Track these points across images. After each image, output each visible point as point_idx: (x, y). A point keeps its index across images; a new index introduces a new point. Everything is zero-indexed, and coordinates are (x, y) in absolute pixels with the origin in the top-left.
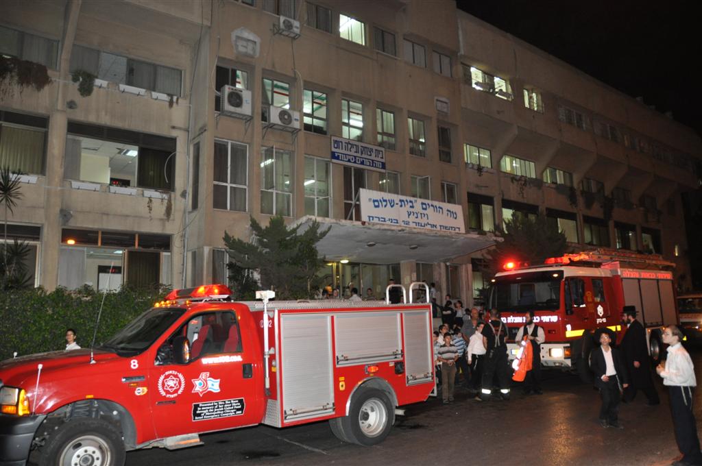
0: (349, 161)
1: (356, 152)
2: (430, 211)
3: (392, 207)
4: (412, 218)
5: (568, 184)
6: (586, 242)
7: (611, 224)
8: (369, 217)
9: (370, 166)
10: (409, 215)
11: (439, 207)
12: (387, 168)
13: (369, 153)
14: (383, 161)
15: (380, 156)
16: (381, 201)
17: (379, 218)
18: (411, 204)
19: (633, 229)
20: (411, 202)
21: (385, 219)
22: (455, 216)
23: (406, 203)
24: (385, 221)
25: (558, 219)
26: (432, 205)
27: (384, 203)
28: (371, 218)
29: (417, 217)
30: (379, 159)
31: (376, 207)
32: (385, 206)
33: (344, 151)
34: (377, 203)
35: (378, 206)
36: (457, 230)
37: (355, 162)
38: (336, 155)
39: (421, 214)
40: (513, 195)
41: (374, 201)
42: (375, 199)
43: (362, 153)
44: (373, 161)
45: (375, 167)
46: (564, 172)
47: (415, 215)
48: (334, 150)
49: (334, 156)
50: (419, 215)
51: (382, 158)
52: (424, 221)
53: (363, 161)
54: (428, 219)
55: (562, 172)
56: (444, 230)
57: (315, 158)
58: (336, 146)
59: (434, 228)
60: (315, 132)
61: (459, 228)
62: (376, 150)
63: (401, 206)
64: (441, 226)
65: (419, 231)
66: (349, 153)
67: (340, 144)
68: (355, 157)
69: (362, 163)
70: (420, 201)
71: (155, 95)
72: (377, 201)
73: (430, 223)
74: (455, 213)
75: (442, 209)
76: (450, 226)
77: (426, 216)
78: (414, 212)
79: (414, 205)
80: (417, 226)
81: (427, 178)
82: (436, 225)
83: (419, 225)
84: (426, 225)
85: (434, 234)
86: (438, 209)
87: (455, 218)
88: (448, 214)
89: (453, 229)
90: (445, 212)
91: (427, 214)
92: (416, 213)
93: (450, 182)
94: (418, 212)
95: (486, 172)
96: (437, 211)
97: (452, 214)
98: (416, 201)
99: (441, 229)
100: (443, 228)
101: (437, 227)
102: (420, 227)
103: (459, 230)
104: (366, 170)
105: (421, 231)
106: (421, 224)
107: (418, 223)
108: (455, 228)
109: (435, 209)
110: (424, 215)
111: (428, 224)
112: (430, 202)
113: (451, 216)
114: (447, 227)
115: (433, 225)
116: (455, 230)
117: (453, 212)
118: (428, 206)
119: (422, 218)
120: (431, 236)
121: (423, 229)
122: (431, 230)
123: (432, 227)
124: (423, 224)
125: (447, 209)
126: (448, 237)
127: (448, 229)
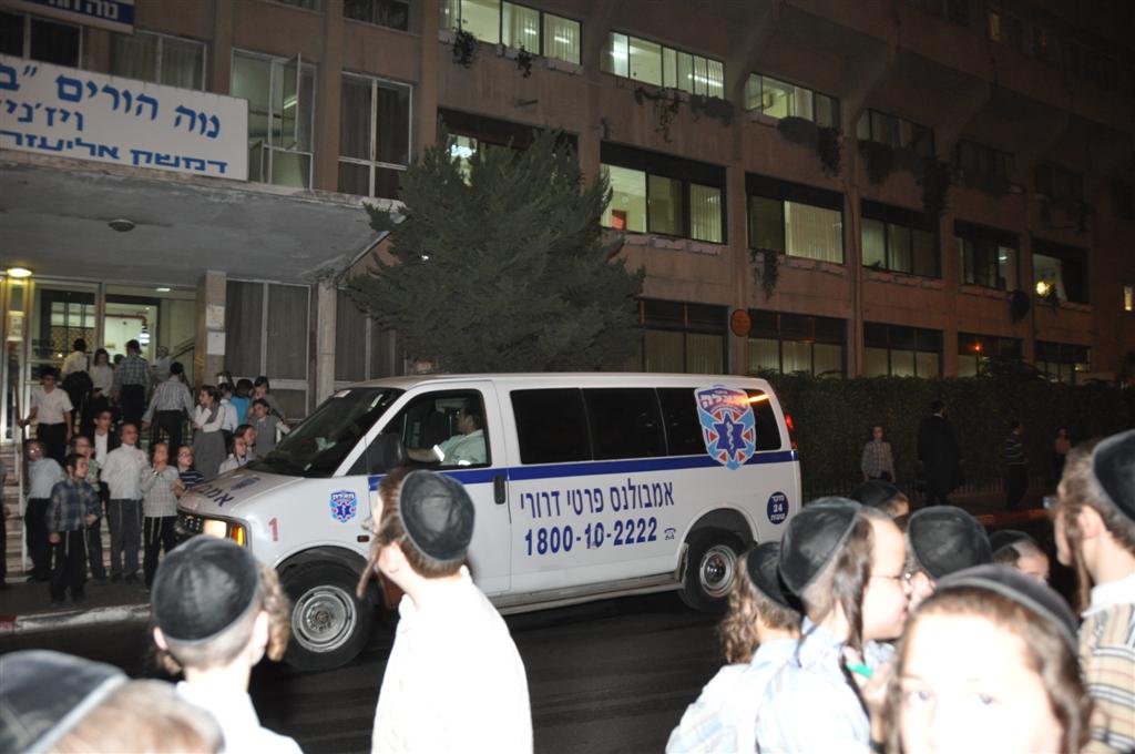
2: (95, 106)
5: (826, 121)
6: (864, 263)
7: (946, 225)
9: (72, 9)
11: (142, 98)
12: (137, 22)
18: (6, 78)
19: (1009, 240)
20: (5, 71)
22: (210, 127)
25: (787, 205)
26: (107, 90)
29: (29, 119)
36: (212, 171)
39: (51, 112)
40: (642, 134)
45: (94, 13)
46: (815, 93)
47: (21, 112)
50: (40, 115)
52: (67, 130)
54: (80, 127)
55: (809, 94)
56: (153, 165)
59: (107, 158)
61: (222, 166)
64: (136, 154)
65: (22, 159)
70: (49, 72)
73: (90, 142)
74: (215, 120)
75: (154, 103)
76: (181, 156)
77: (73, 120)
78: (14, 100)
79: (18, 82)
80: (25, 147)
81: (296, 59)
82: (115, 150)
83: (31, 144)
84: (70, 145)
85: (102, 175)
86: (135, 104)
87: (213, 135)
88: (178, 121)
89: (193, 164)
90: (167, 112)
91: (77, 114)
92: (25, 105)
93: (392, 78)
94: (38, 106)
95: (551, 69)
96: (128, 108)
97: (198, 123)
98: (35, 70)
99: (136, 161)
100: (148, 161)
101: (119, 155)
102: (35, 149)
103: (222, 171)
104: (81, 28)
105: (33, 159)
106: (44, 140)
107: (28, 136)
108: (202, 162)
109: (123, 101)
110: (66, 115)
111: (79, 142)
112: (101, 80)
113: (192, 127)
114: (168, 157)
115: (103, 149)
116: (202, 168)
117: (203, 117)
118: (86, 91)
119: (50, 122)
120: (100, 182)
121: (51, 157)
122: (86, 162)
123: (93, 153)
124: (52, 142)
125: (177, 106)
126: (164, 186)
127: (171, 165)
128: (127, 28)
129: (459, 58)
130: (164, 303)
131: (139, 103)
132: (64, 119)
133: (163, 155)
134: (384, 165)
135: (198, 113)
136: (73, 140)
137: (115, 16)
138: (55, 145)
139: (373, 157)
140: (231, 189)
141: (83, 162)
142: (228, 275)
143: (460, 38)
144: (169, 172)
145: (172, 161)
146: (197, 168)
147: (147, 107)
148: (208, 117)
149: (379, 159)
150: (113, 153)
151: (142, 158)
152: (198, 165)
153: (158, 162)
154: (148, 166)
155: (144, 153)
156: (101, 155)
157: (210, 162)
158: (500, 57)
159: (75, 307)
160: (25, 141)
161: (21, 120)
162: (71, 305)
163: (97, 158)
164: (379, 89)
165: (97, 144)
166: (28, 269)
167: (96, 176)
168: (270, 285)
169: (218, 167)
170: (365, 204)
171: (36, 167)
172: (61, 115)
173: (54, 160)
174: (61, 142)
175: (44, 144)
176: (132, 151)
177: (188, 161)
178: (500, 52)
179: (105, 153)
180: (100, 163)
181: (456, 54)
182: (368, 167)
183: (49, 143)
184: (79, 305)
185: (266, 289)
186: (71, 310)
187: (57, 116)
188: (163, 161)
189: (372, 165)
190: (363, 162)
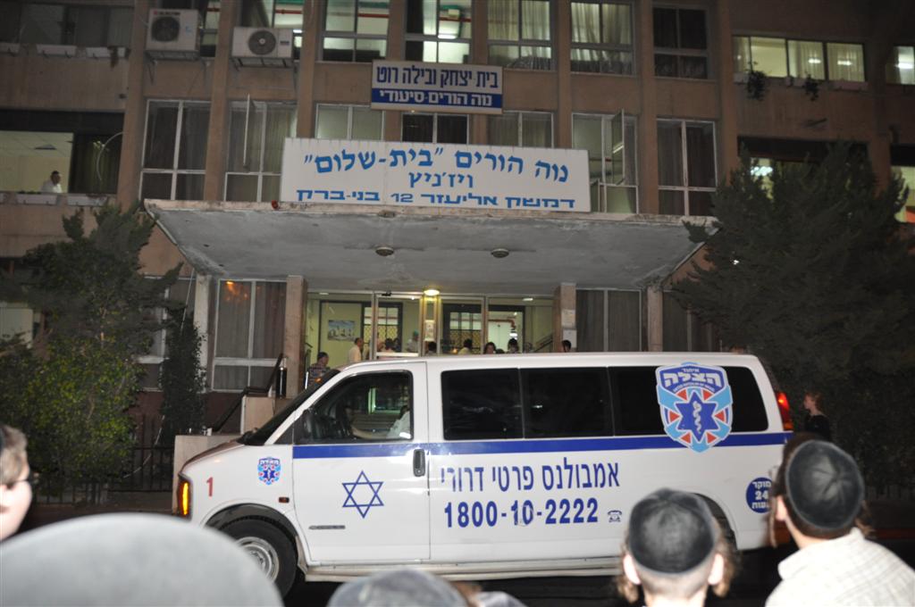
0: (412, 101)
1: (430, 83)
2: (480, 170)
3: (366, 167)
4: (423, 186)
8: (301, 192)
9: (462, 104)
10: (413, 181)
11: (512, 159)
12: (504, 105)
13: (461, 81)
14: (498, 91)
15: (492, 81)
16: (337, 158)
17: (326, 193)
18: (424, 158)
20: (422, 153)
21: (342, 193)
22: (561, 174)
23: (409, 156)
24: (342, 197)
26: (488, 156)
27: (345, 163)
28: (305, 195)
29: (439, 184)
30: (488, 90)
31: (321, 170)
32: (348, 167)
33: (400, 85)
34: (324, 164)
35: (329, 169)
36: (564, 207)
37: (426, 102)
38: (382, 93)
39: (452, 177)
41: (319, 160)
42: (321, 155)
43: (443, 83)
44: (469, 95)
45: (476, 105)
47: (434, 180)
48: (376, 85)
49: (376, 96)
50: (445, 180)
51: (496, 86)
52: (462, 189)
53: (446, 98)
54: (471, 185)
56: (521, 207)
57: (350, 105)
58: (382, 77)
59: (490, 205)
60: (357, 61)
61: (571, 202)
62: (479, 73)
63: (394, 164)
64: (509, 200)
65: (435, 212)
66: (412, 86)
67: (393, 72)
68: (426, 93)
69: (444, 101)
70: (451, 149)
71: (91, 51)
72: (327, 159)
73: (477, 195)
74: (564, 168)
75: (520, 161)
76: (541, 198)
77: (466, 180)
78: (430, 173)
79: (432, 160)
80: (436, 204)
81: (620, 114)
82: (495, 198)
83: (440, 201)
84: (465, 199)
85: (487, 218)
86: (507, 164)
87: (563, 180)
88: (538, 172)
89: (550, 203)
90: (530, 167)
91: (469, 176)
92: (436, 175)
93: (696, 119)
94: (444, 174)
95: (837, 90)
96: (502, 168)
97: (552, 171)
98: (442, 150)
99: (509, 205)
100: (518, 204)
101: (497, 202)
102: (443, 205)
103: (571, 206)
104: (468, 116)
105: (442, 212)
106: (448, 197)
107: (438, 196)
108: (556, 201)
109: (499, 163)
110: (462, 178)
111: (471, 196)
112: (484, 150)
113: (548, 176)
114: (531, 200)
115: (487, 199)
116: (557, 206)
117: (555, 168)
118: (475, 159)
119: (452, 185)
120: (485, 223)
121: (453, 208)
122: (475, 209)
123: (480, 203)
124: (453, 199)
125: (536, 161)
126: (530, 222)
127: (534, 205)
128: (498, 111)
129: (753, 93)
130: (527, 308)
131: (510, 162)
132: (461, 181)
133: (528, 198)
134: (696, 189)
135: (551, 165)
136: (467, 196)
137: (490, 104)
138: (455, 200)
139: (686, 184)
140: (578, 219)
141: (474, 210)
142: (577, 285)
143: (753, 77)
144: (533, 211)
145: (535, 202)
146: (553, 206)
147: (516, 165)
148: (559, 167)
149: (690, 185)
150: (494, 201)
151: (514, 203)
152: (554, 203)
153: (525, 205)
154: (518, 208)
155: (514, 199)
156: (486, 203)
157: (562, 201)
158: (789, 87)
159: (466, 315)
160: (436, 199)
161: (434, 185)
162: (463, 314)
163: (483, 206)
164: (688, 129)
165: (482, 196)
166: (438, 290)
167: (482, 219)
168: (610, 292)
169: (568, 204)
170: (683, 222)
171: (443, 216)
172: (459, 178)
173: (456, 210)
174: (459, 197)
175: (448, 201)
176: (507, 198)
177: (546, 201)
178: (788, 83)
179: (488, 202)
180: (485, 209)
181: (750, 91)
182: (682, 192)
183: (451, 200)
184: (468, 314)
185: (606, 295)
186: (463, 318)
187: (456, 179)
188: (528, 203)
189: (686, 190)
190: (678, 188)
